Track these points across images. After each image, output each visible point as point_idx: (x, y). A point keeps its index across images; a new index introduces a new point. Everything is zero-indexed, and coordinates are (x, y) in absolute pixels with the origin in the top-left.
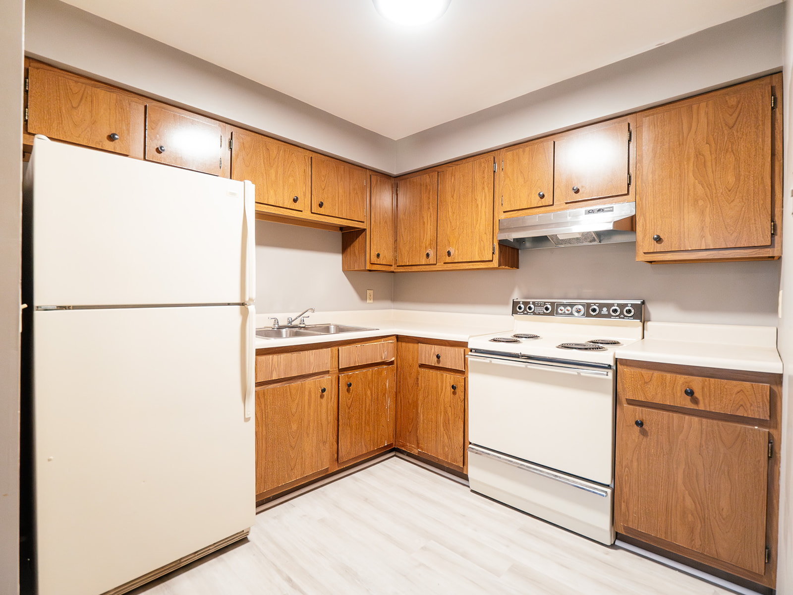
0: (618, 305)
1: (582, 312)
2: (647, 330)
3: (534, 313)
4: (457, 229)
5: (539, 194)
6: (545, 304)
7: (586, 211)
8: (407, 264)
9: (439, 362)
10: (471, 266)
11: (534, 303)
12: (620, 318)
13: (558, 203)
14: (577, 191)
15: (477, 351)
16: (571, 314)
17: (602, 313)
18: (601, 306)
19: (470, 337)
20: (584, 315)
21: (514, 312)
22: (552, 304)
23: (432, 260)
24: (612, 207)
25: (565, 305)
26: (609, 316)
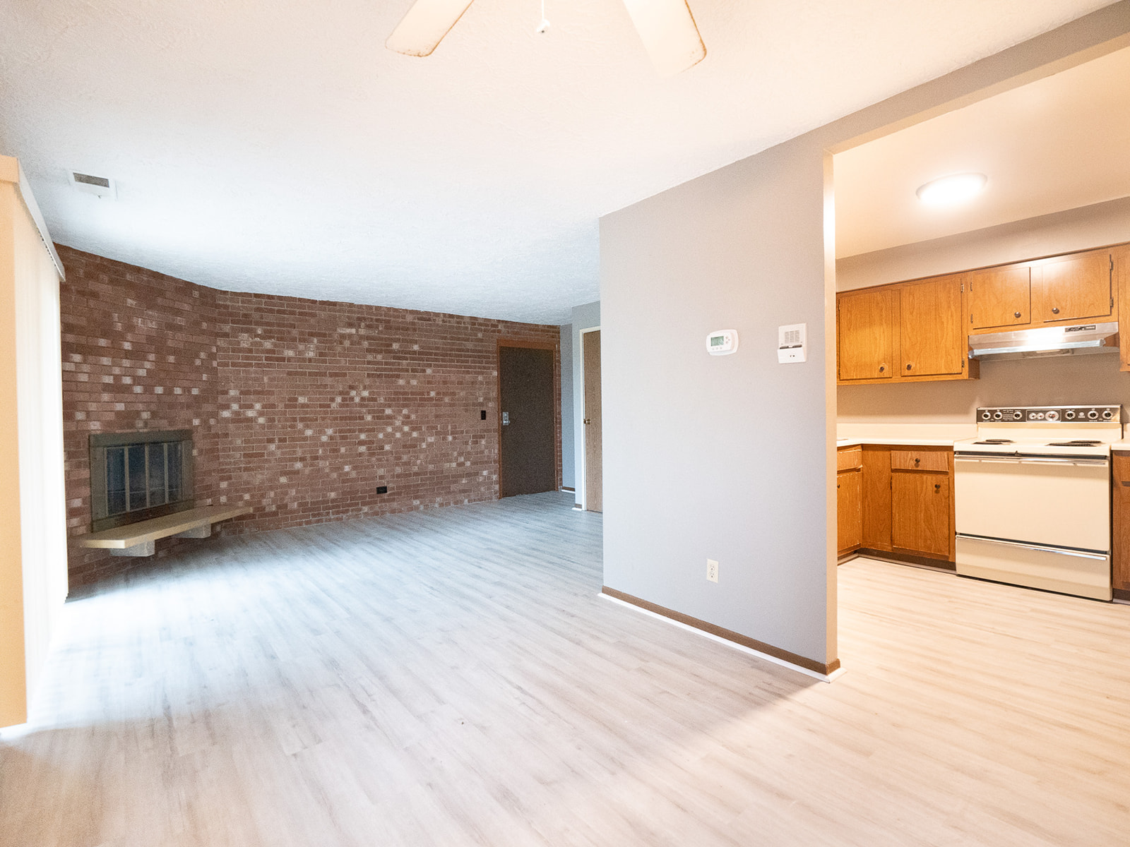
0: (1096, 409)
1: (1057, 417)
2: (1126, 431)
3: (1002, 420)
4: (918, 345)
5: (1015, 314)
6: (1014, 412)
7: (1066, 329)
8: (855, 378)
9: (917, 465)
10: (936, 378)
11: (1001, 411)
12: (1098, 421)
13: (1035, 322)
14: (1057, 312)
15: (960, 453)
16: (1045, 419)
17: (1079, 417)
18: (1077, 411)
19: (954, 441)
20: (1059, 419)
21: (979, 419)
22: (1023, 411)
23: (886, 373)
24: (1095, 326)
25: (1037, 412)
26: (1086, 419)
